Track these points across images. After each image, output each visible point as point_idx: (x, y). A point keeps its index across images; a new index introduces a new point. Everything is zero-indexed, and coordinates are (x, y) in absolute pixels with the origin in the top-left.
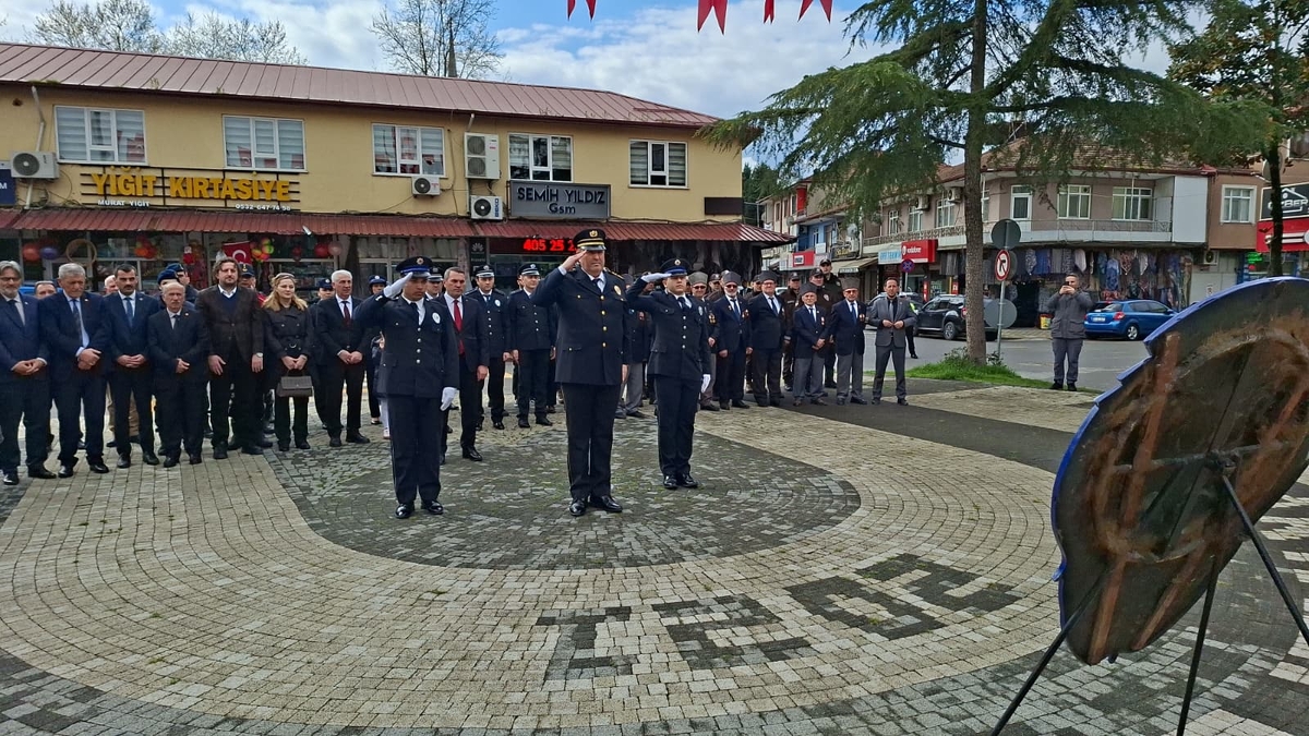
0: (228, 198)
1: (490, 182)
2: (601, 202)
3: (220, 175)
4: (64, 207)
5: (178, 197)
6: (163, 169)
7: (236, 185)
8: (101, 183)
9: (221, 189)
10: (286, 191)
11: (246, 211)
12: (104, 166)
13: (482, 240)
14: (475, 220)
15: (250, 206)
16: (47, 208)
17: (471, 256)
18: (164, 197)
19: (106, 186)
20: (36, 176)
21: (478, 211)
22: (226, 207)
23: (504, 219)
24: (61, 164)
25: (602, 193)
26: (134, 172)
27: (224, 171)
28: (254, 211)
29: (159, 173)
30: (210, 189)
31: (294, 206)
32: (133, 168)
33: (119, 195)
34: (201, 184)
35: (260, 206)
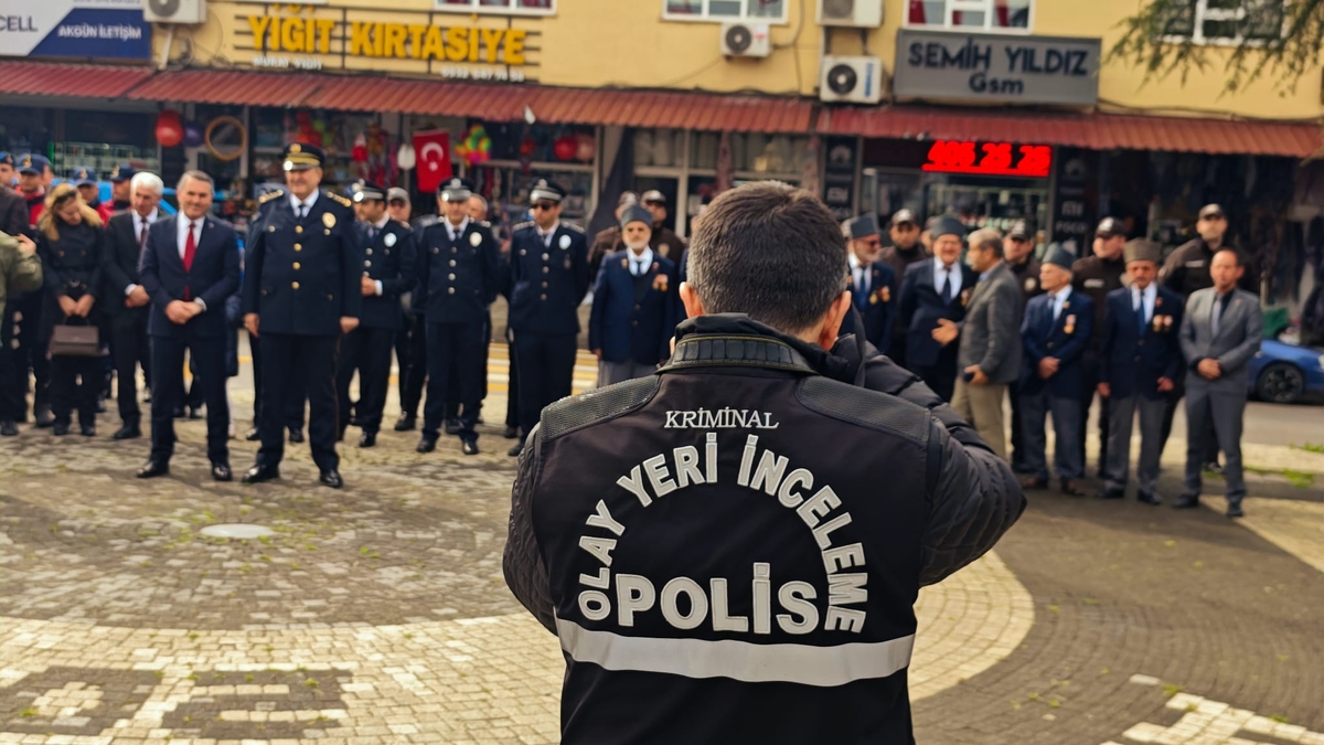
0: (432, 57)
1: (864, 33)
2: (1079, 72)
3: (424, 20)
4: (210, 67)
5: (361, 54)
6: (345, 9)
7: (446, 36)
8: (259, 31)
9: (422, 43)
10: (518, 46)
11: (455, 81)
12: (268, 6)
13: (849, 141)
14: (828, 103)
15: (462, 71)
16: (189, 68)
17: (829, 170)
18: (343, 54)
19: (266, 34)
20: (176, 19)
21: (833, 85)
22: (429, 72)
23: (882, 102)
25: (1083, 55)
26: (306, 14)
27: (431, 14)
28: (469, 81)
29: (338, 16)
30: (408, 41)
31: (531, 73)
32: (304, 6)
33: (282, 49)
34: (395, 33)
35: (479, 73)
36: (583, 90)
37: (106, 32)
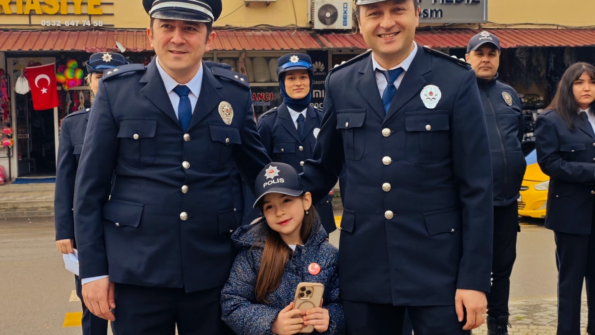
0: (32, 13)
2: (475, 2)
9: (24, 4)
10: (97, 3)
11: (52, 29)
13: (324, 54)
14: (318, 31)
15: (57, 22)
21: (323, 20)
22: (30, 25)
23: (354, 29)
28: (62, 28)
30: (12, 3)
31: (108, 21)
35: (69, 22)
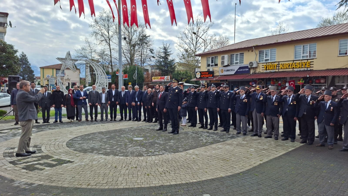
0: (293, 68)
3: (292, 62)
4: (258, 73)
5: (281, 69)
6: (279, 62)
7: (296, 64)
9: (292, 66)
10: (309, 64)
11: (298, 71)
12: (267, 63)
15: (299, 69)
16: (255, 74)
19: (266, 67)
20: (253, 67)
22: (293, 70)
24: (258, 63)
26: (273, 64)
27: (293, 61)
28: (300, 71)
29: (278, 63)
30: (289, 66)
31: (311, 69)
32: (272, 62)
33: (269, 69)
34: (287, 65)
35: (302, 69)
36: (322, 70)
37: (244, 70)
